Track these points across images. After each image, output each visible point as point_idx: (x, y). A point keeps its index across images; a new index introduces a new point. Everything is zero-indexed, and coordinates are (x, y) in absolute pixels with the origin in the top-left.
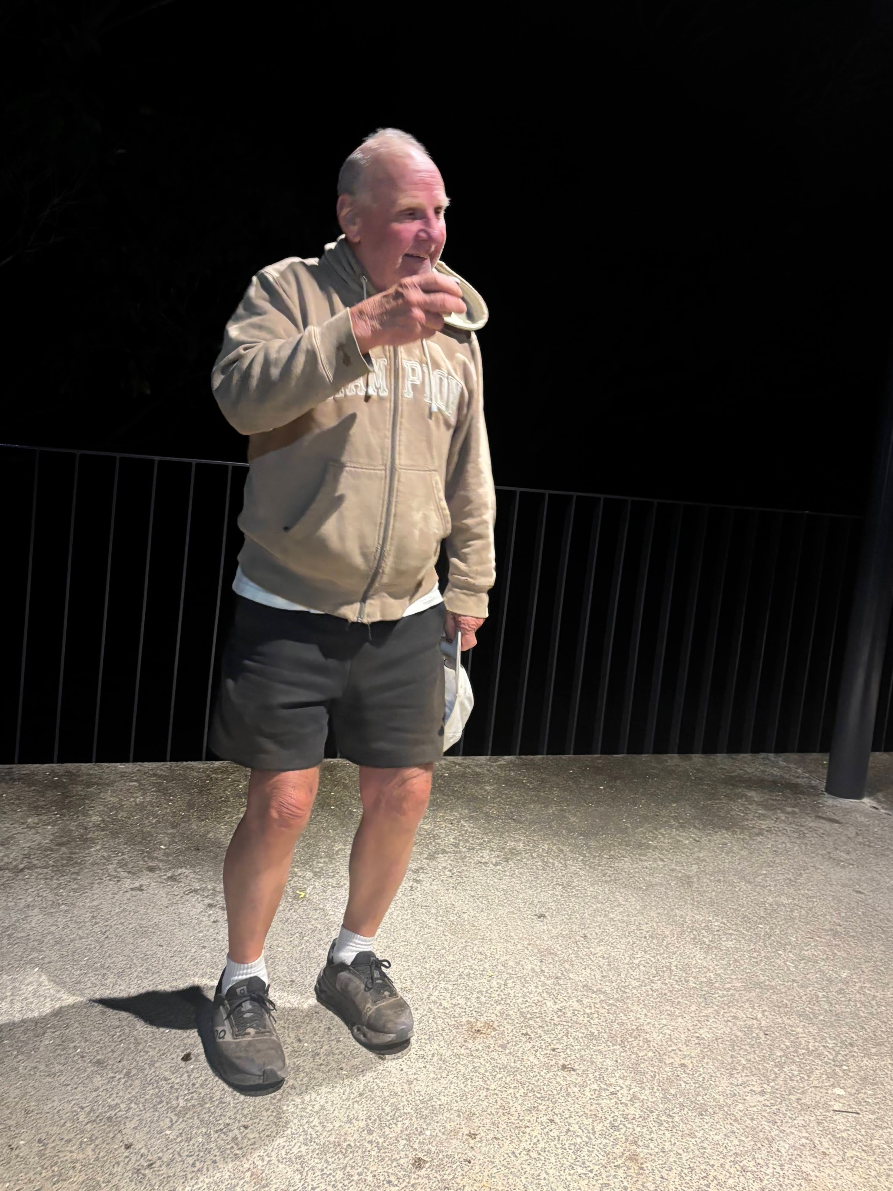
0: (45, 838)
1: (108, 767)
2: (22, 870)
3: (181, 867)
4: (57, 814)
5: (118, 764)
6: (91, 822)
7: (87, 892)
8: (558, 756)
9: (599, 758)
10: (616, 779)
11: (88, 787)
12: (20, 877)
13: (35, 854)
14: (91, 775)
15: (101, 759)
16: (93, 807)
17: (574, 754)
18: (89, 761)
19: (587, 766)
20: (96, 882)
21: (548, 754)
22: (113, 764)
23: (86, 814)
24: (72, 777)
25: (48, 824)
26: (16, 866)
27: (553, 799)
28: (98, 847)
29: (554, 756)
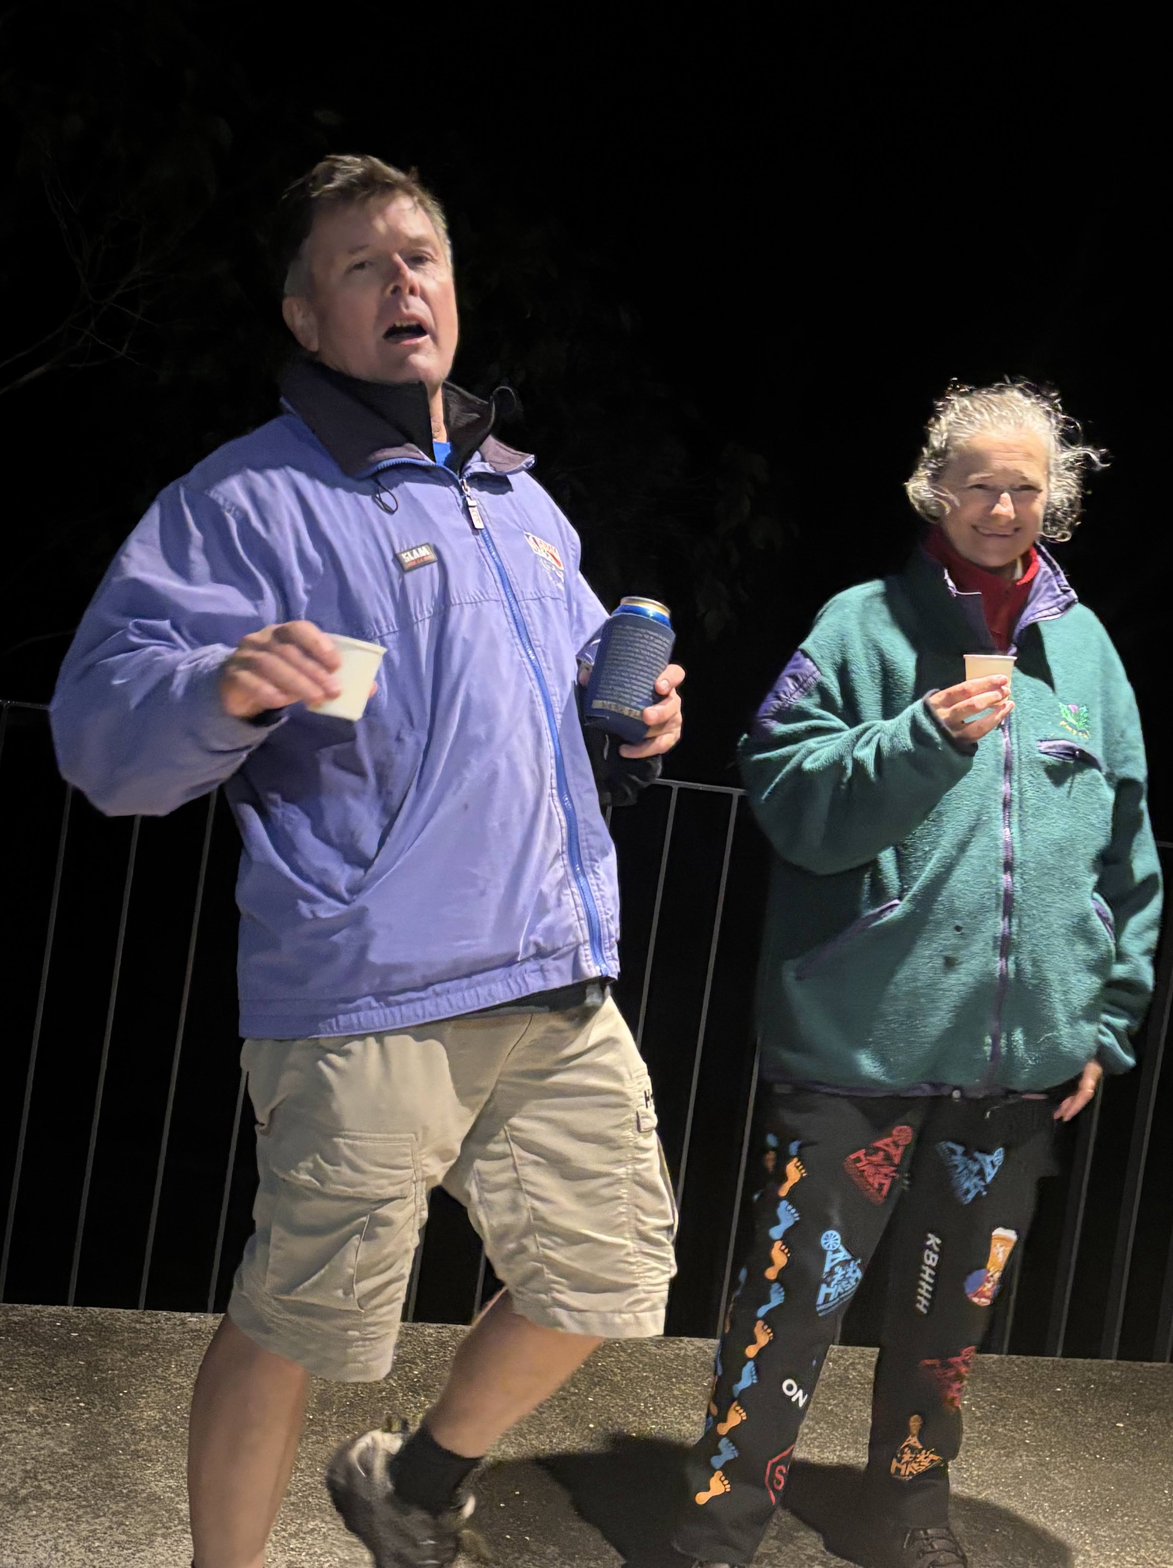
0: (61, 1444)
1: (169, 1319)
2: (24, 1500)
3: (314, 1518)
4: (80, 1402)
5: (188, 1314)
6: (142, 1419)
7: (143, 1551)
8: (1031, 1359)
9: (1112, 1368)
10: (1150, 1409)
11: (134, 1354)
12: (21, 1513)
13: (45, 1472)
14: (137, 1331)
15: (154, 1304)
16: (144, 1392)
17: (1064, 1355)
18: (131, 1304)
19: (1090, 1381)
20: (160, 1532)
21: (1010, 1352)
22: (177, 1314)
23: (134, 1406)
24: (103, 1332)
25: (66, 1419)
26: (14, 1491)
27: (1023, 1441)
28: (159, 1468)
29: (1023, 1358)
